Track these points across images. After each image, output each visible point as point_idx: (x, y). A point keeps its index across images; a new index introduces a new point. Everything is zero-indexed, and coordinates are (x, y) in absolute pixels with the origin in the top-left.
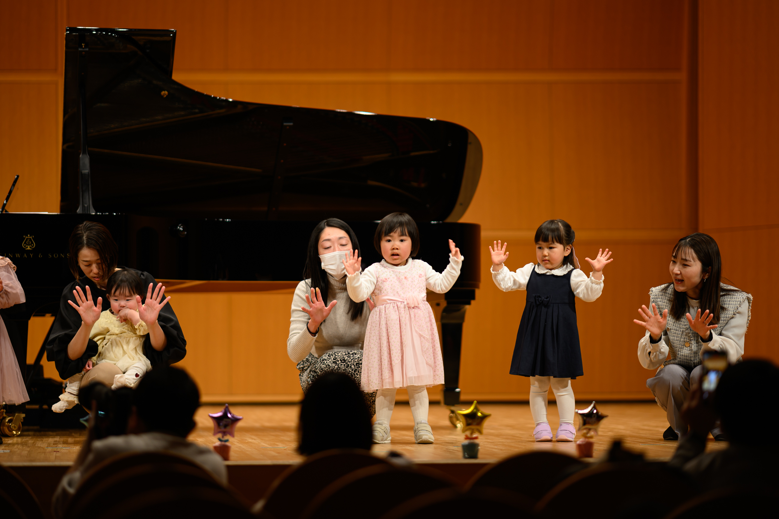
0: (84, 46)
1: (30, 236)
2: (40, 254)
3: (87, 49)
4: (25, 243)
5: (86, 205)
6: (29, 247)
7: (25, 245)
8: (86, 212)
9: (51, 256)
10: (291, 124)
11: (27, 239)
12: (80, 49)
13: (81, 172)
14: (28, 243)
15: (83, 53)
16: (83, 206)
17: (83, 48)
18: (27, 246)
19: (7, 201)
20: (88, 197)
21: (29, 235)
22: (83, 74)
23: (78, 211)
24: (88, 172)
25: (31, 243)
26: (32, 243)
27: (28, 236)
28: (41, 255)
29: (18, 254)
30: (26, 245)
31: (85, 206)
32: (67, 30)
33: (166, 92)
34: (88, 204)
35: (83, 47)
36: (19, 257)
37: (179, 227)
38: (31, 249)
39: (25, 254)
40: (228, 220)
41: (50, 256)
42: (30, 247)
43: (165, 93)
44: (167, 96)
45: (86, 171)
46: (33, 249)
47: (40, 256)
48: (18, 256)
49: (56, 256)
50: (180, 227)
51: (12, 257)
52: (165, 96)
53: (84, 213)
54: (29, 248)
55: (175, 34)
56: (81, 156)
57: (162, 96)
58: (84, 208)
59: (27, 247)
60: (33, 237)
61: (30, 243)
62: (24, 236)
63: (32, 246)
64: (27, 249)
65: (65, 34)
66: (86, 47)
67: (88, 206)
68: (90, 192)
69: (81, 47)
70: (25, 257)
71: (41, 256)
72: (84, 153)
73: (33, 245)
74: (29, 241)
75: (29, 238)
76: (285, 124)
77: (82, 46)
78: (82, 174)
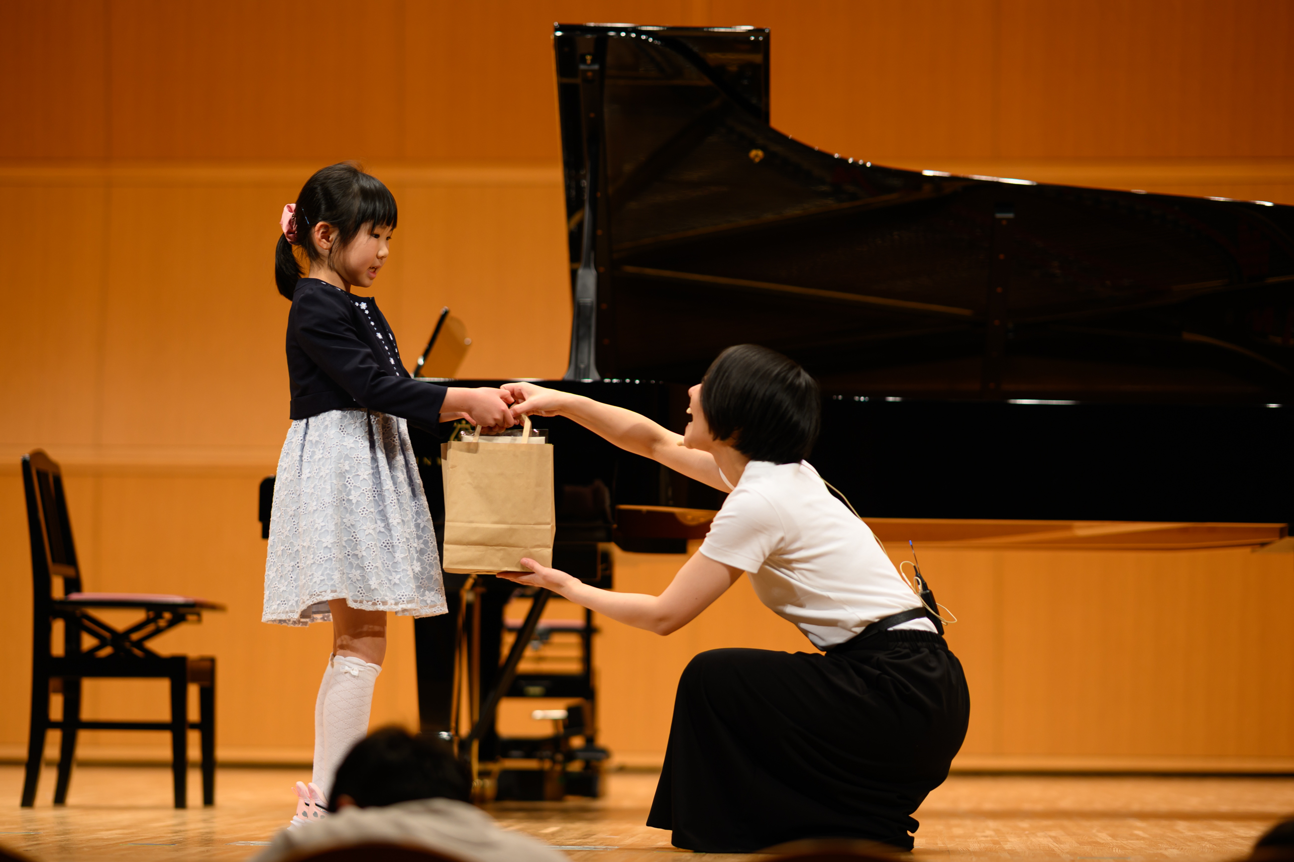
0: (591, 60)
3: (596, 67)
5: (582, 366)
10: (1010, 215)
12: (582, 67)
13: (579, 303)
15: (590, 74)
16: (577, 368)
19: (426, 355)
20: (586, 350)
22: (592, 115)
24: (592, 302)
32: (557, 30)
33: (760, 153)
34: (587, 363)
35: (589, 62)
40: (862, 399)
43: (756, 154)
44: (762, 161)
45: (587, 300)
52: (757, 160)
56: (580, 271)
57: (751, 161)
58: (578, 371)
65: (552, 37)
66: (593, 62)
67: (585, 367)
68: (593, 340)
69: (584, 61)
72: (588, 265)
76: (999, 216)
77: (586, 60)
78: (579, 306)
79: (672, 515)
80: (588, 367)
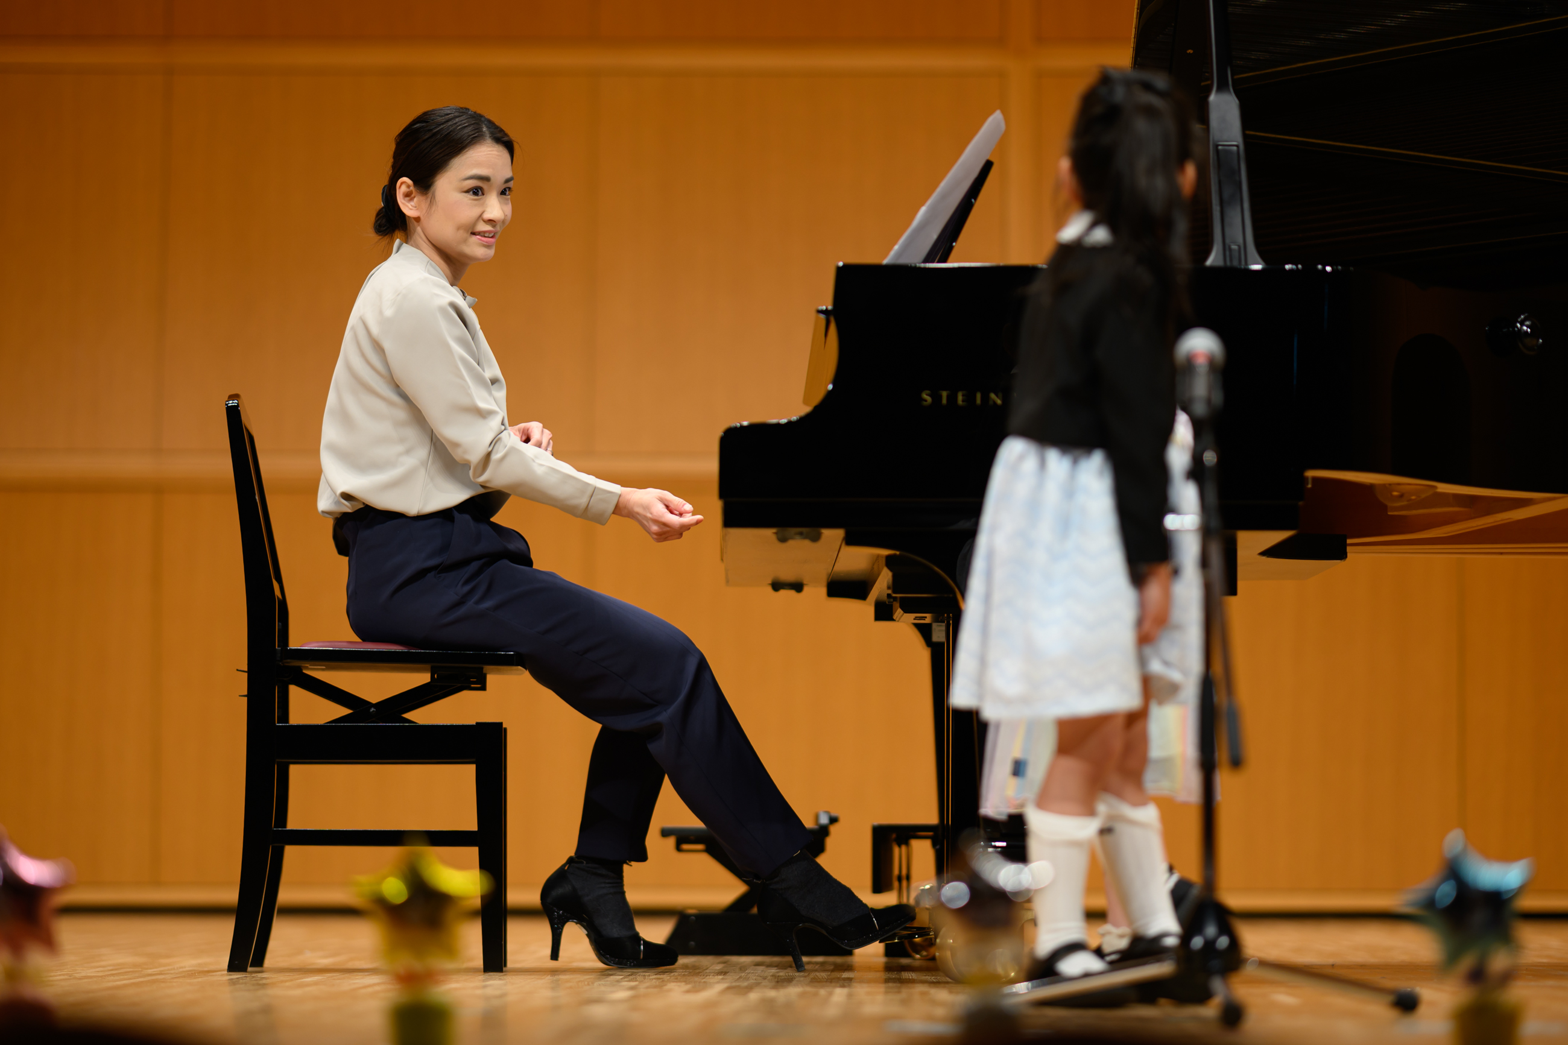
5: (1234, 247)
8: (1235, 263)
13: (1216, 145)
20: (1238, 220)
23: (1209, 262)
24: (1237, 146)
31: (1230, 250)
34: (1241, 241)
37: (1519, 325)
45: (1231, 138)
50: (1522, 324)
51: (999, 402)
53: (1228, 264)
56: (1212, 98)
58: (1228, 253)
67: (1239, 246)
68: (1246, 205)
72: (1222, 87)
78: (1217, 152)
79: (1369, 488)
80: (1244, 246)
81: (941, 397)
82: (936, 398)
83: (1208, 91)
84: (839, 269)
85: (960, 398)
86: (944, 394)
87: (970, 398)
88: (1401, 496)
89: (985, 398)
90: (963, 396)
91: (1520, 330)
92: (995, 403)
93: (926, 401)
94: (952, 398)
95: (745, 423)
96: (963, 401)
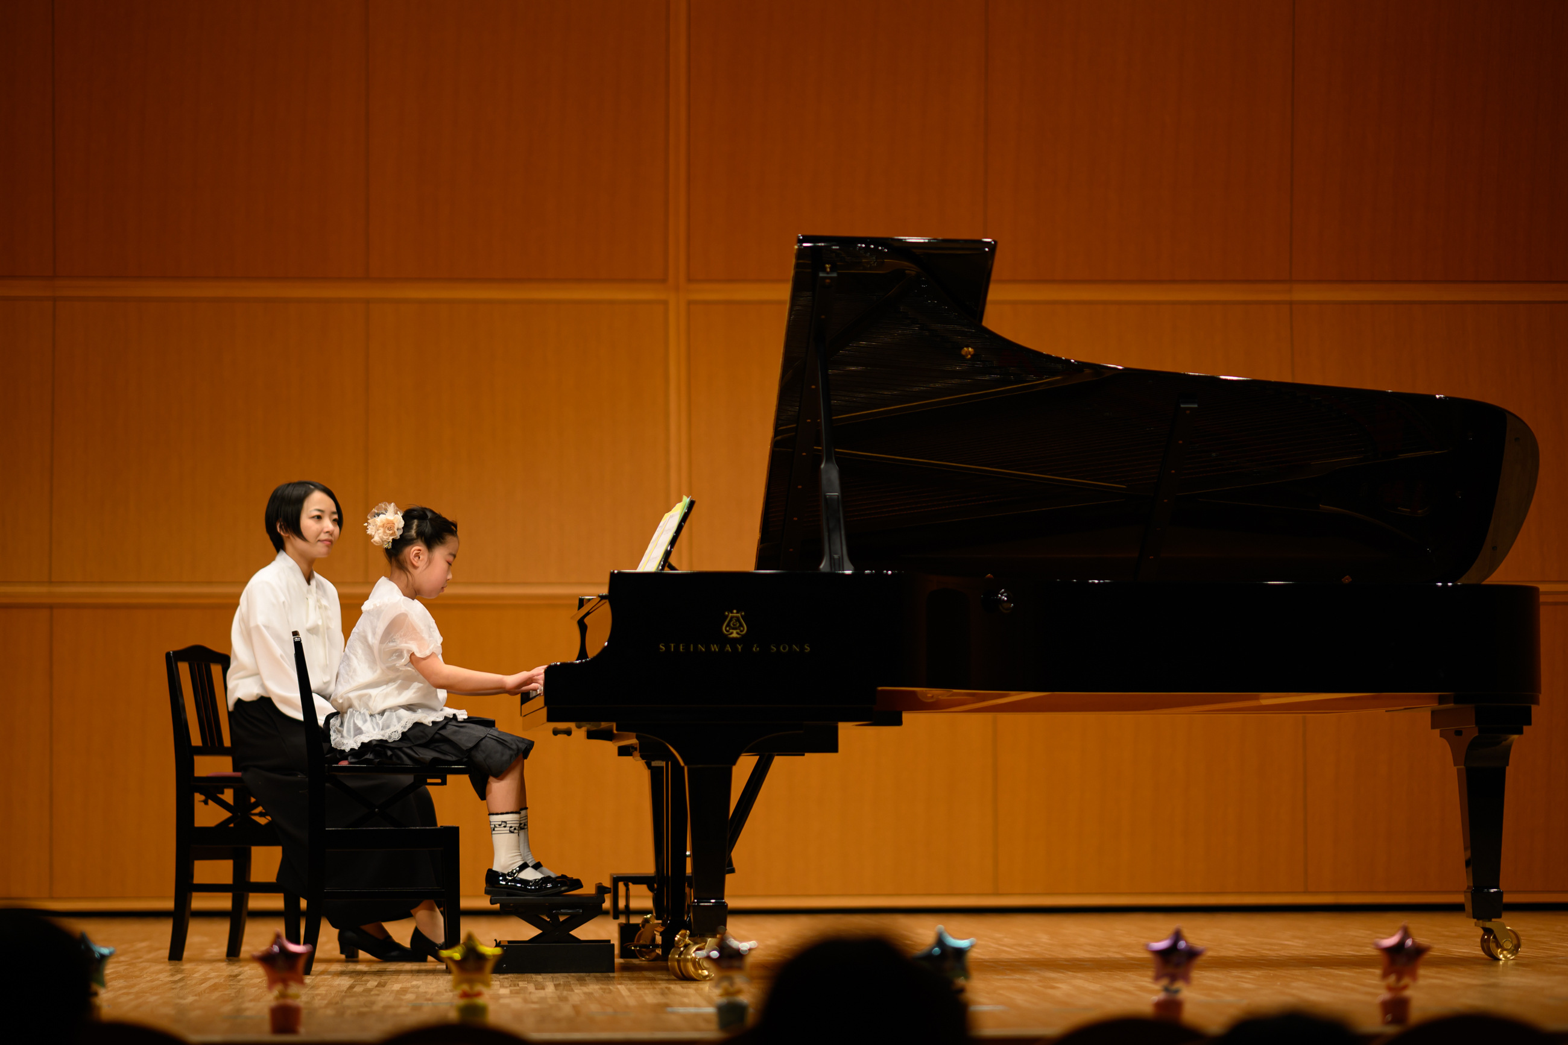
0: (830, 268)
1: (737, 613)
2: (755, 646)
3: (835, 275)
4: (728, 625)
5: (836, 556)
6: (735, 631)
7: (728, 629)
8: (837, 571)
9: (775, 649)
10: (1193, 406)
11: (732, 617)
12: (821, 275)
13: (825, 496)
14: (733, 624)
15: (828, 281)
16: (831, 558)
17: (828, 273)
18: (731, 631)
20: (838, 541)
21: (735, 611)
22: (823, 317)
23: (821, 569)
24: (838, 496)
25: (738, 625)
26: (741, 625)
27: (732, 613)
28: (757, 647)
29: (715, 646)
30: (730, 629)
31: (834, 559)
32: (800, 242)
33: (970, 349)
34: (840, 553)
35: (828, 270)
36: (717, 650)
37: (1000, 595)
38: (738, 636)
39: (728, 645)
41: (773, 650)
42: (737, 633)
43: (968, 351)
44: (972, 356)
45: (834, 492)
46: (743, 636)
47: (756, 649)
48: (715, 649)
49: (784, 648)
50: (1002, 595)
51: (704, 650)
52: (969, 356)
53: (832, 570)
54: (735, 635)
55: (993, 247)
56: (823, 465)
57: (963, 357)
58: (832, 561)
59: (732, 633)
60: (743, 614)
61: (736, 625)
62: (727, 613)
63: (742, 631)
64: (731, 636)
65: (796, 247)
66: (832, 270)
67: (839, 560)
68: (843, 532)
69: (824, 270)
70: (728, 650)
71: (758, 649)
72: (828, 459)
73: (742, 629)
74: (736, 621)
75: (736, 617)
76: (1184, 406)
77: (826, 268)
78: (826, 499)
79: (914, 692)
80: (842, 558)
81: (671, 647)
82: (668, 647)
83: (821, 464)
84: (612, 574)
85: (681, 647)
86: (672, 645)
87: (687, 648)
88: (932, 697)
89: (696, 648)
90: (683, 646)
91: (1000, 598)
92: (701, 650)
93: (662, 649)
94: (677, 648)
95: (558, 663)
96: (683, 649)
